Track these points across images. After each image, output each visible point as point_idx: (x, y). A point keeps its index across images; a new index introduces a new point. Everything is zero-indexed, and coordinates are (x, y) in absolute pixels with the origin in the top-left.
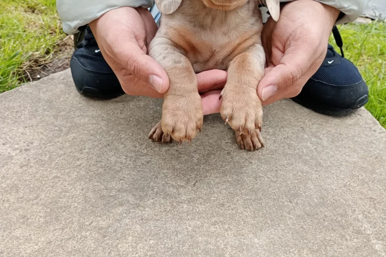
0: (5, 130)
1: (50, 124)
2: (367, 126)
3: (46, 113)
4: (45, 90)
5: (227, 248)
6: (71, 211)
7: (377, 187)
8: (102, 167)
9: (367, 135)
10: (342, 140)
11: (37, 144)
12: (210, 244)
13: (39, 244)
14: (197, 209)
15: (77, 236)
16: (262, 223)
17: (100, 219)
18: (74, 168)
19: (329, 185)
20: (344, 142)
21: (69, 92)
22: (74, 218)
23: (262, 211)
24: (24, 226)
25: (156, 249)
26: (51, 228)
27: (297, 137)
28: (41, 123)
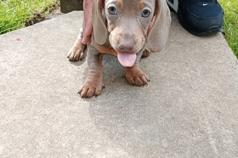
0: (7, 53)
1: (33, 52)
2: (231, 65)
3: (33, 45)
4: (35, 31)
5: (116, 134)
6: (31, 103)
7: (224, 104)
8: (56, 79)
9: (229, 71)
10: (211, 73)
11: (23, 63)
12: (107, 130)
13: (9, 121)
15: (31, 118)
16: (142, 120)
17: (46, 109)
18: (40, 78)
19: (193, 101)
20: (212, 74)
21: (49, 33)
22: (32, 108)
23: (145, 113)
24: (3, 110)
25: (74, 130)
26: (18, 112)
27: (182, 69)
28: (28, 50)
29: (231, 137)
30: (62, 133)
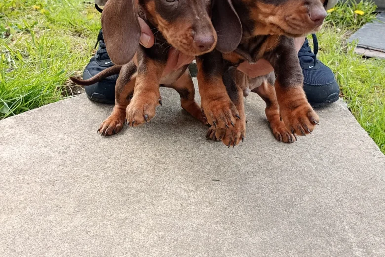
0: (48, 135)
1: (86, 133)
2: (367, 151)
3: (83, 123)
5: (224, 243)
6: (96, 204)
7: (367, 203)
8: (126, 171)
9: (366, 159)
10: (342, 162)
11: (73, 148)
13: (68, 228)
14: (203, 210)
15: (99, 224)
16: (258, 226)
17: (120, 212)
18: (102, 169)
19: (323, 199)
22: (98, 210)
23: (260, 216)
24: (57, 213)
25: (164, 239)
26: (79, 216)
27: (301, 156)
28: (78, 131)
29: (382, 245)
30: (147, 243)
